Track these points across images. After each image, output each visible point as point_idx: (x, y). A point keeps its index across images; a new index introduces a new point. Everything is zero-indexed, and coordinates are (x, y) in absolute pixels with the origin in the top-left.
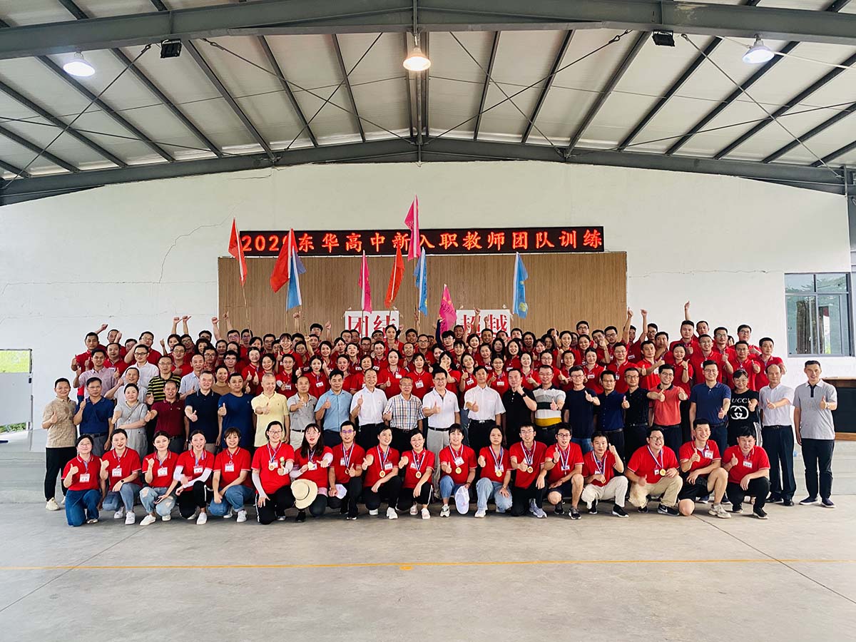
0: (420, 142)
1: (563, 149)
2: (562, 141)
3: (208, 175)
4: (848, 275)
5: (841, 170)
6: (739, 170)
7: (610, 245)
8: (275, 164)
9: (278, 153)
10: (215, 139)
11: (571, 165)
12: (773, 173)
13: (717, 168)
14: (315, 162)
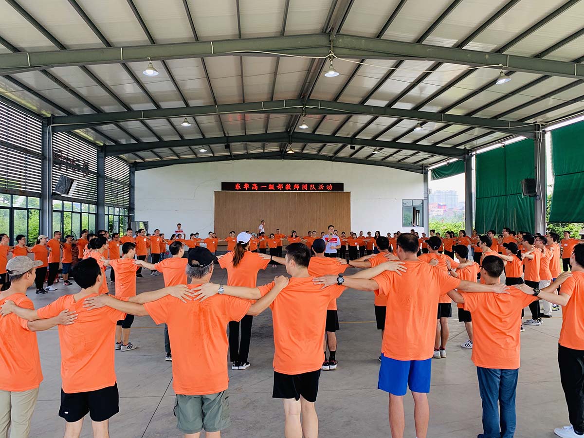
0: (283, 153)
1: (331, 157)
2: (331, 154)
3: (210, 163)
4: (423, 200)
5: (422, 166)
6: (389, 165)
7: (346, 189)
8: (233, 159)
9: (235, 155)
10: (213, 151)
11: (333, 162)
12: (401, 166)
13: (383, 164)
14: (247, 159)
